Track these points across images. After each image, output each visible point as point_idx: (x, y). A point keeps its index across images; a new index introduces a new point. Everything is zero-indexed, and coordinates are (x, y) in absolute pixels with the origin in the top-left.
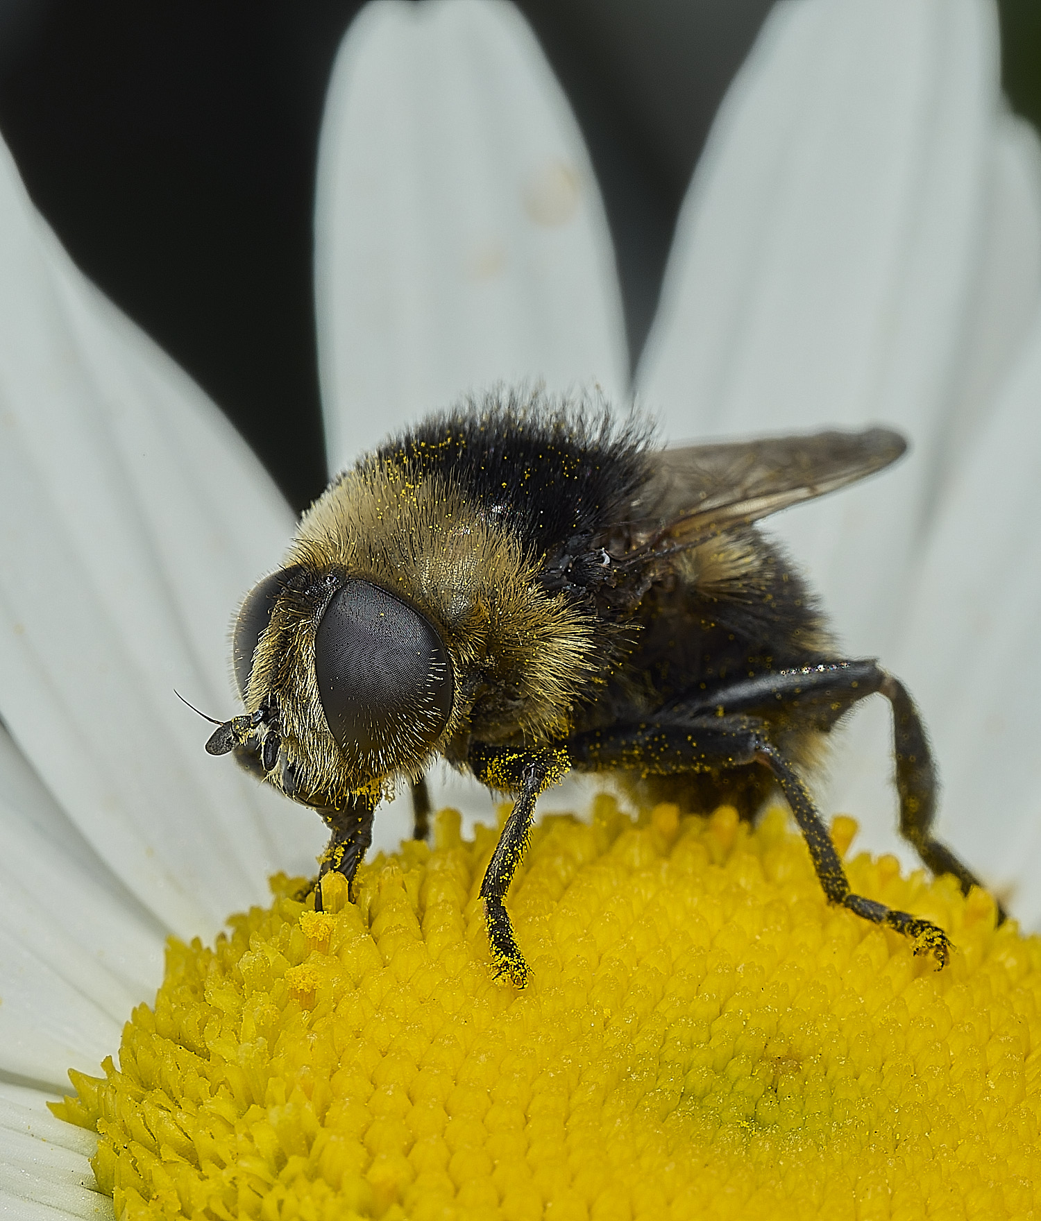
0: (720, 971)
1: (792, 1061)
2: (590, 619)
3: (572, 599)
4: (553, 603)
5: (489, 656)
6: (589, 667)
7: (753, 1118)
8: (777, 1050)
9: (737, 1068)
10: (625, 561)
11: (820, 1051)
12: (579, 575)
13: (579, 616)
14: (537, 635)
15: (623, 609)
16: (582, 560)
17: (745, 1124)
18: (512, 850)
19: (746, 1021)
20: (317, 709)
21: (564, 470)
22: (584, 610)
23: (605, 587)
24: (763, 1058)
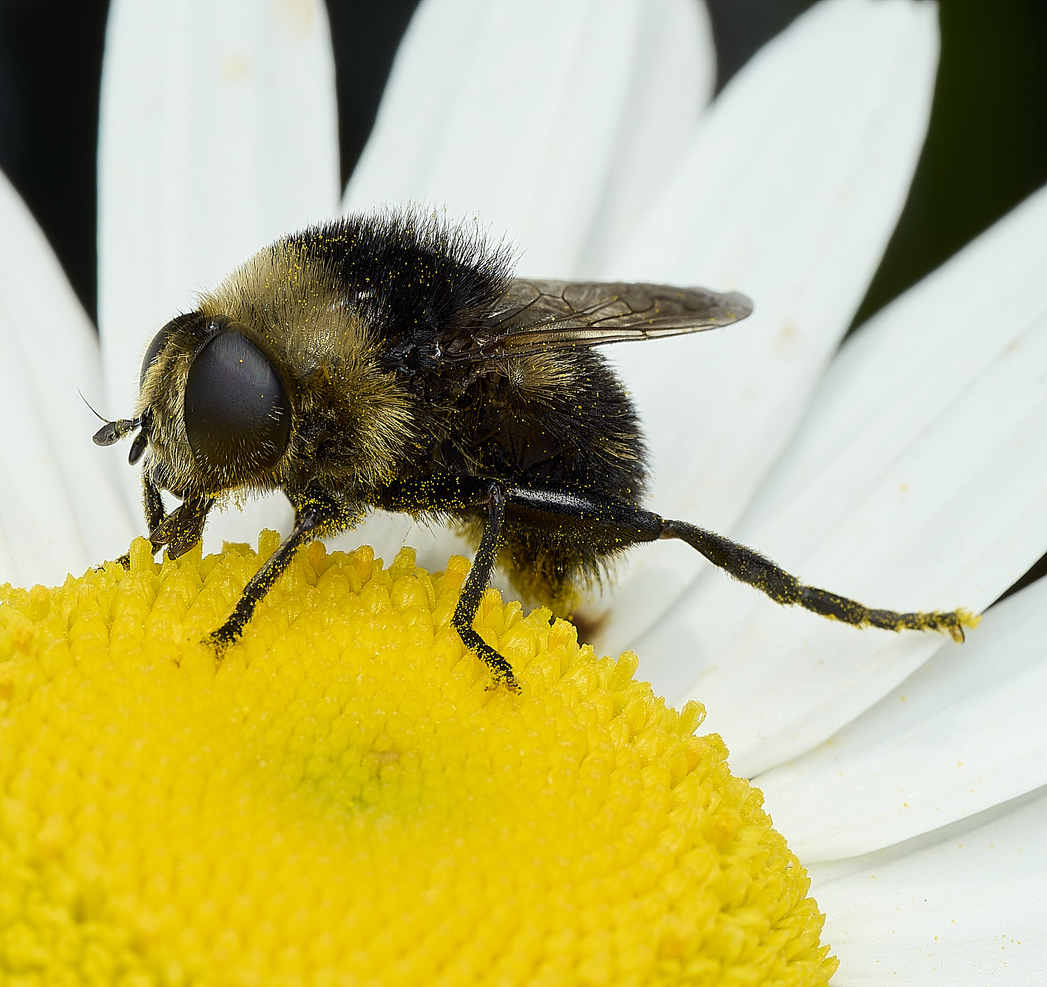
0: (341, 680)
1: (394, 754)
2: (411, 396)
3: (401, 378)
4: (385, 378)
5: (331, 410)
6: (408, 433)
7: (359, 800)
8: (383, 745)
9: (350, 758)
10: (456, 357)
11: (417, 747)
12: (413, 361)
13: (404, 392)
14: (370, 401)
15: (446, 394)
16: (418, 350)
17: (350, 804)
18: (274, 567)
19: (360, 721)
20: (180, 426)
21: (420, 278)
22: (411, 389)
23: (432, 375)
24: (371, 751)
